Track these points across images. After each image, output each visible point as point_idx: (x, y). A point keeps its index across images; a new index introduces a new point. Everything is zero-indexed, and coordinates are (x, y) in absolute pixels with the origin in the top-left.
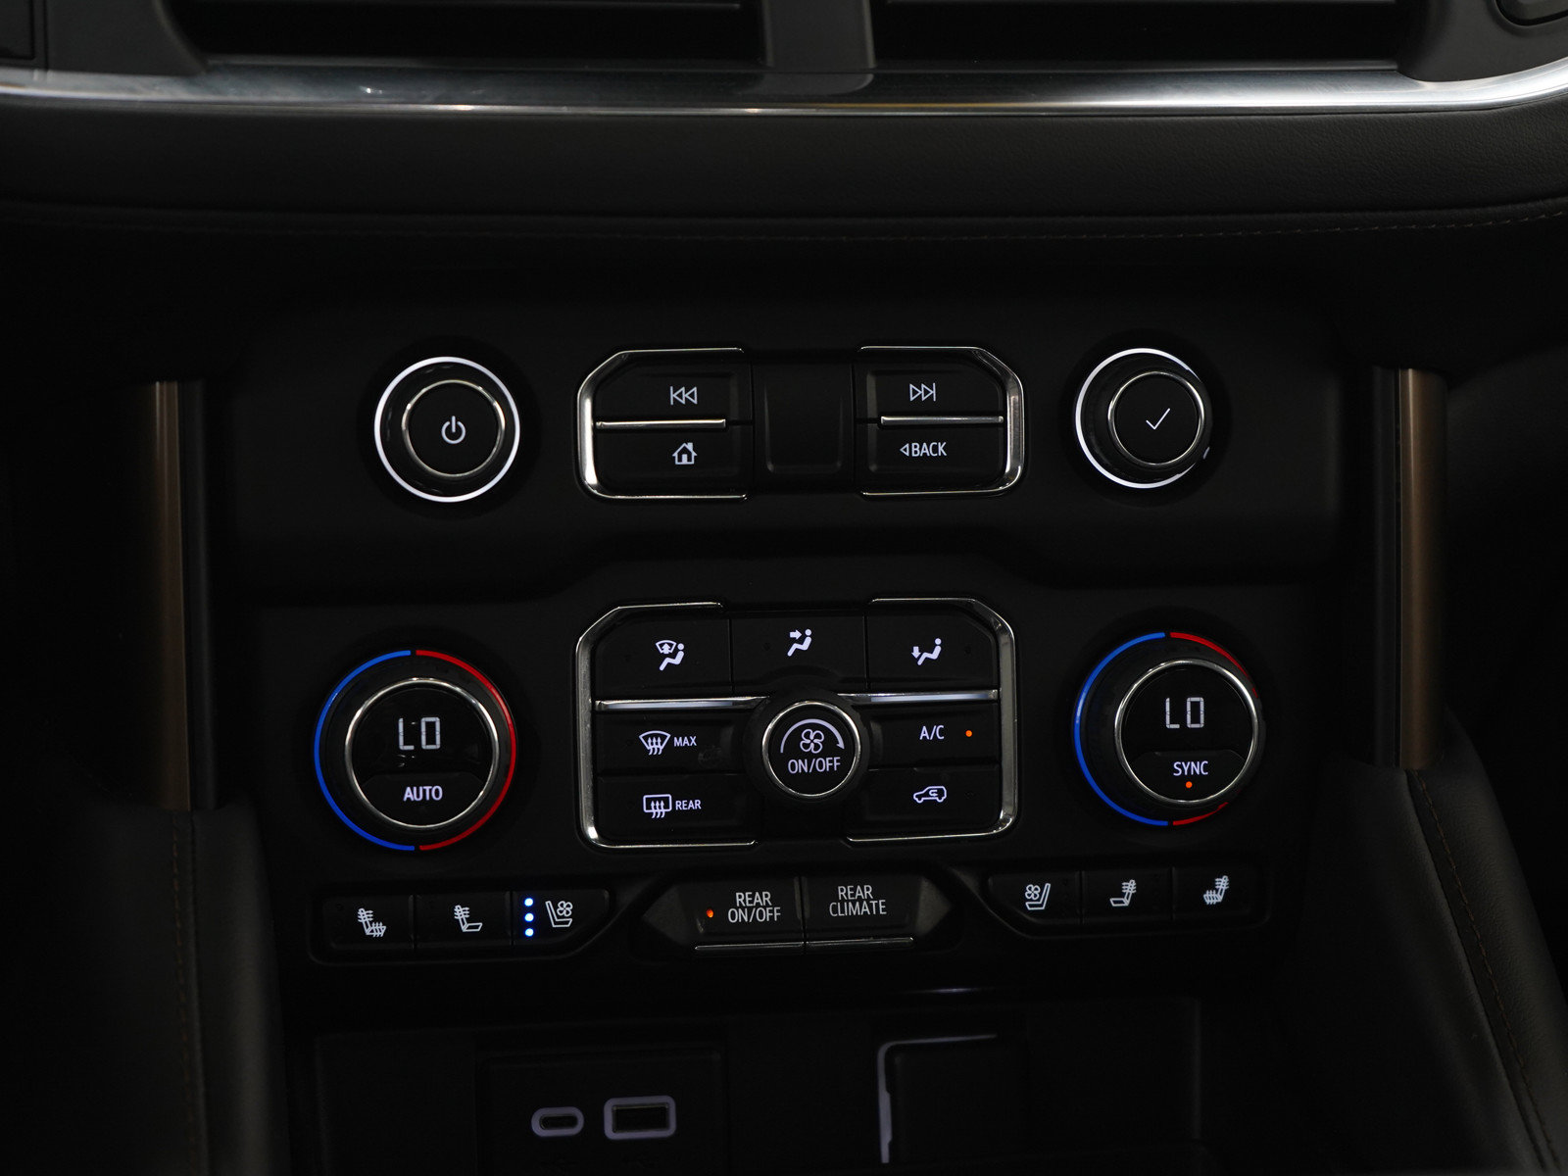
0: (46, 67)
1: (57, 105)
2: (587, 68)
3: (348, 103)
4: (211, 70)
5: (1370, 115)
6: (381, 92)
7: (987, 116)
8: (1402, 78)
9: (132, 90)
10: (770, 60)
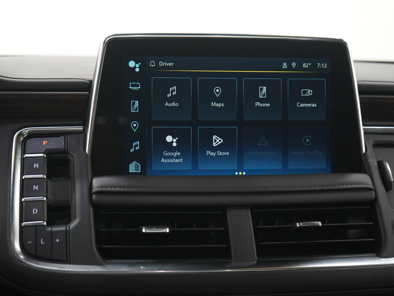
0: (70, 264)
1: (72, 273)
2: (192, 261)
3: (138, 271)
4: (107, 264)
5: (371, 267)
6: (145, 268)
7: (283, 270)
8: (377, 257)
9: (89, 269)
10: (233, 258)
